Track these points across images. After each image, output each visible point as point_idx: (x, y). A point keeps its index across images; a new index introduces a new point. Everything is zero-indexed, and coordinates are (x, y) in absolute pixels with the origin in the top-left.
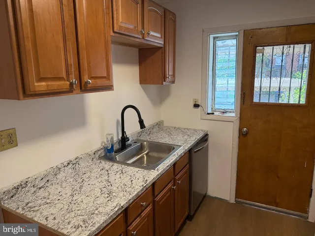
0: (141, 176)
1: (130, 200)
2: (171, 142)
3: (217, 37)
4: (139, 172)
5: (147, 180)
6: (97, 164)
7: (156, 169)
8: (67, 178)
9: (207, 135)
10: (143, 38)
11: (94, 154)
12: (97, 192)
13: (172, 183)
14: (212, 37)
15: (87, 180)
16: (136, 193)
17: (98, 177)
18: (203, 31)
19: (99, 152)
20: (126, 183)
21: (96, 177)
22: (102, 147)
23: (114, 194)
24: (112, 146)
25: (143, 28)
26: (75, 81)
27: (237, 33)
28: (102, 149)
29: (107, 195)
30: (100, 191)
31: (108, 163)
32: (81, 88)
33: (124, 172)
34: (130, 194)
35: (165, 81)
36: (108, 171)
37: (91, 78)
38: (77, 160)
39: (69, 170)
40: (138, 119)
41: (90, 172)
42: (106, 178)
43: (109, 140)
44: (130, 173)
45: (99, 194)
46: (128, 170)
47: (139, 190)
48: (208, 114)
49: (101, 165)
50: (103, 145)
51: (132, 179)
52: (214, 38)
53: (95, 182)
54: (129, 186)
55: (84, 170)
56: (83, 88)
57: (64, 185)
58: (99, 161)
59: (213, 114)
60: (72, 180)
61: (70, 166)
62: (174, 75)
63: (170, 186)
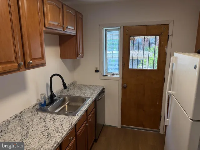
0: (68, 121)
1: (63, 137)
2: (83, 96)
3: (108, 29)
4: (65, 118)
5: (72, 123)
6: (36, 115)
7: (76, 115)
8: (16, 127)
9: (104, 89)
10: (64, 30)
11: (33, 108)
12: (40, 135)
13: (86, 122)
14: (104, 29)
15: (31, 127)
16: (66, 132)
17: (38, 124)
18: (99, 25)
19: (36, 107)
20: (58, 127)
21: (37, 125)
22: (38, 103)
23: (52, 135)
24: (45, 102)
25: (63, 24)
26: (22, 63)
27: (120, 28)
28: (38, 104)
29: (47, 137)
30: (42, 134)
31: (43, 113)
32: (25, 67)
33: (55, 119)
34: (63, 134)
35: (78, 57)
36: (44, 119)
37: (32, 60)
38: (22, 114)
39: (16, 121)
40: (62, 83)
41: (32, 121)
42: (44, 124)
43: (43, 98)
44: (60, 119)
45: (41, 136)
46: (58, 117)
47: (68, 130)
48: (104, 76)
49: (38, 115)
50: (38, 101)
51: (62, 123)
52: (106, 30)
53: (37, 128)
54: (61, 129)
55: (27, 120)
56: (27, 67)
57: (14, 132)
58: (37, 113)
59: (107, 76)
60: (19, 128)
61: (17, 119)
62: (83, 53)
63: (84, 124)
